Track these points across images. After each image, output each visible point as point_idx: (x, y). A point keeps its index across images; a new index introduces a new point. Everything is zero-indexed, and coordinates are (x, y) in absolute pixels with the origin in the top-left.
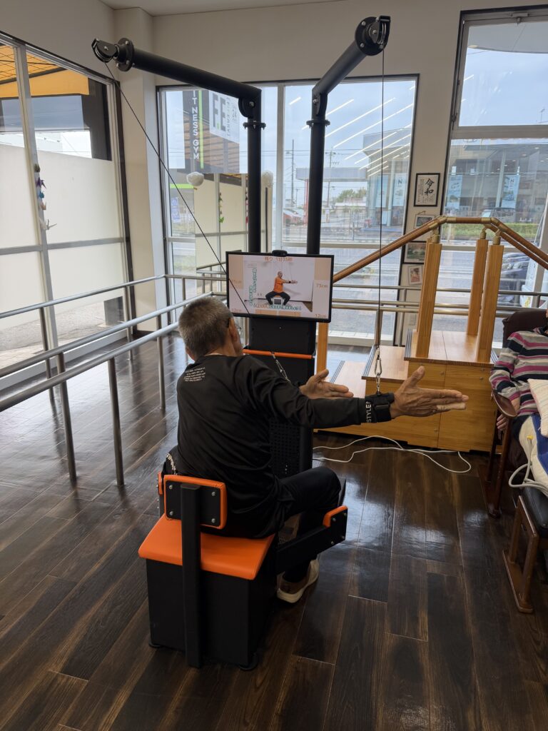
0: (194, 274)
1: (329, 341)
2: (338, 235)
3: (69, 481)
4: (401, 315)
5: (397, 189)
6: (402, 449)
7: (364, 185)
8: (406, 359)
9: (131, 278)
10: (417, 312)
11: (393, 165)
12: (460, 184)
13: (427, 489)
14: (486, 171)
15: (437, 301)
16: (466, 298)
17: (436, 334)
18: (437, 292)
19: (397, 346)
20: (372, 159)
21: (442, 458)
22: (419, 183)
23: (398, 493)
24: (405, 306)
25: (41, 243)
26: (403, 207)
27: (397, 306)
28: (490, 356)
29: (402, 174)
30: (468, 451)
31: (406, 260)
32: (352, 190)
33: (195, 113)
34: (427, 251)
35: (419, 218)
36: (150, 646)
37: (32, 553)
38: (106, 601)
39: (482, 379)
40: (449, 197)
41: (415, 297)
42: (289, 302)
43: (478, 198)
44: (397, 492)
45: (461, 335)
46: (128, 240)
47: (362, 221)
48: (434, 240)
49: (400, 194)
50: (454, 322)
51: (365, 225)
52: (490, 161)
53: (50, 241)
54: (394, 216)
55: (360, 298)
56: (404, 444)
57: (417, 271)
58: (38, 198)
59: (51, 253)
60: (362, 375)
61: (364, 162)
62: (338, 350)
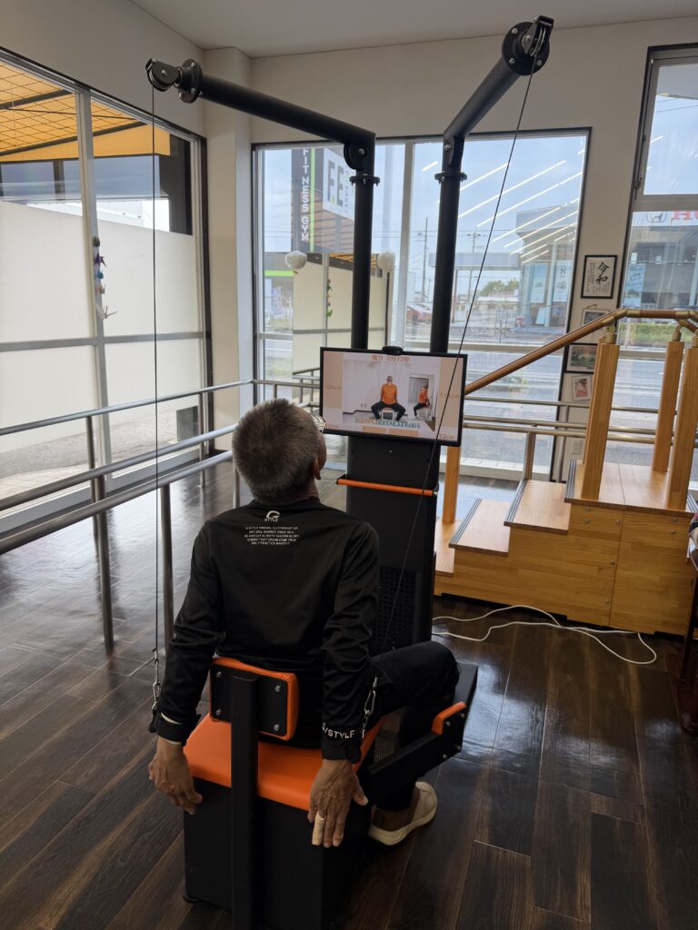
0: (290, 380)
1: (462, 472)
2: (480, 336)
3: (103, 647)
4: (561, 440)
5: (558, 280)
6: (559, 627)
7: (516, 275)
8: (567, 501)
9: (210, 382)
10: (584, 437)
11: (554, 249)
12: (643, 276)
13: (593, 685)
14: (677, 259)
15: (612, 424)
16: (652, 421)
17: (609, 467)
18: (612, 412)
19: (554, 481)
20: (527, 241)
21: (616, 641)
22: (588, 268)
23: (552, 689)
24: (566, 428)
25: (96, 335)
26: (566, 303)
27: (557, 427)
28: (686, 502)
29: (566, 261)
30: (652, 632)
31: (569, 368)
32: (500, 282)
33: (306, 184)
34: (598, 357)
35: (587, 313)
36: (184, 898)
37: (41, 747)
38: (130, 825)
39: (674, 533)
40: (627, 291)
41: (582, 417)
42: (403, 417)
43: (666, 294)
44: (550, 689)
45: (644, 471)
46: (209, 335)
47: (512, 319)
48: (608, 340)
49: (563, 287)
50: (632, 453)
51: (516, 325)
52: (682, 246)
53: (107, 333)
54: (554, 314)
55: (506, 416)
56: (562, 619)
57: (583, 382)
58: (95, 278)
59: (109, 348)
60: (504, 520)
61: (516, 246)
62: (475, 484)
